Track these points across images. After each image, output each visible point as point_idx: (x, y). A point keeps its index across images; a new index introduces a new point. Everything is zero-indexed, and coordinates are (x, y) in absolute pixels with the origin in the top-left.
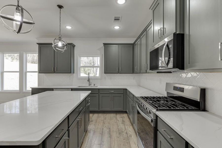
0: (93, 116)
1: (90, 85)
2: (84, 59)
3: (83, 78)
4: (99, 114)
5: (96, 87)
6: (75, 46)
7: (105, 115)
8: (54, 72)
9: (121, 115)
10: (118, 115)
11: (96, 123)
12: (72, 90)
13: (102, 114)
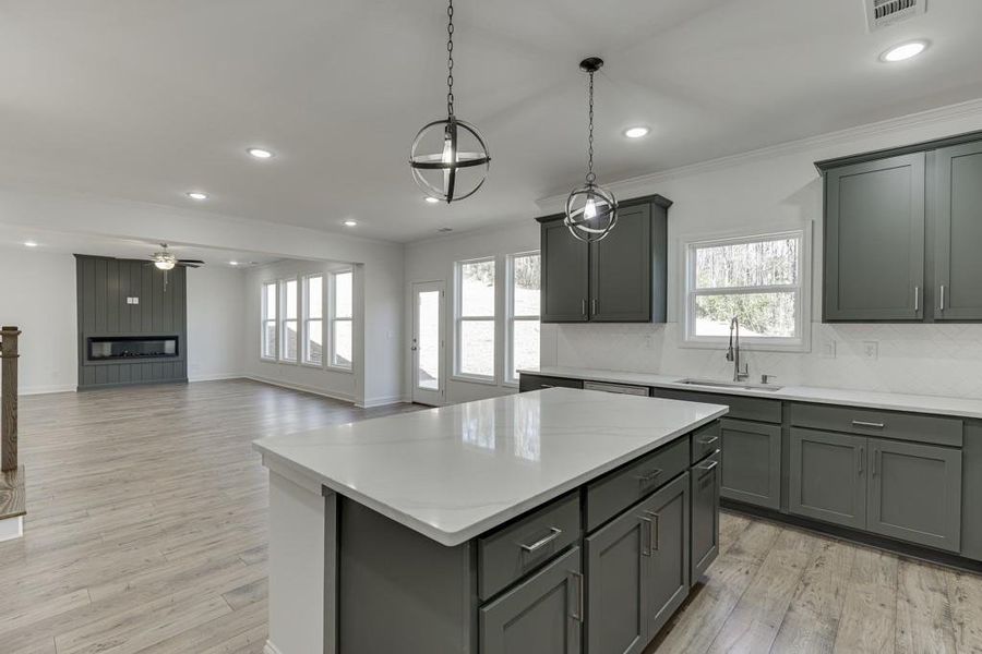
0: (747, 528)
1: (738, 378)
2: (744, 252)
3: (707, 346)
4: (785, 532)
5: (768, 389)
6: (672, 203)
7: (822, 543)
8: (589, 319)
9: (940, 574)
10: (918, 568)
11: (759, 565)
12: (653, 391)
13: (806, 532)
